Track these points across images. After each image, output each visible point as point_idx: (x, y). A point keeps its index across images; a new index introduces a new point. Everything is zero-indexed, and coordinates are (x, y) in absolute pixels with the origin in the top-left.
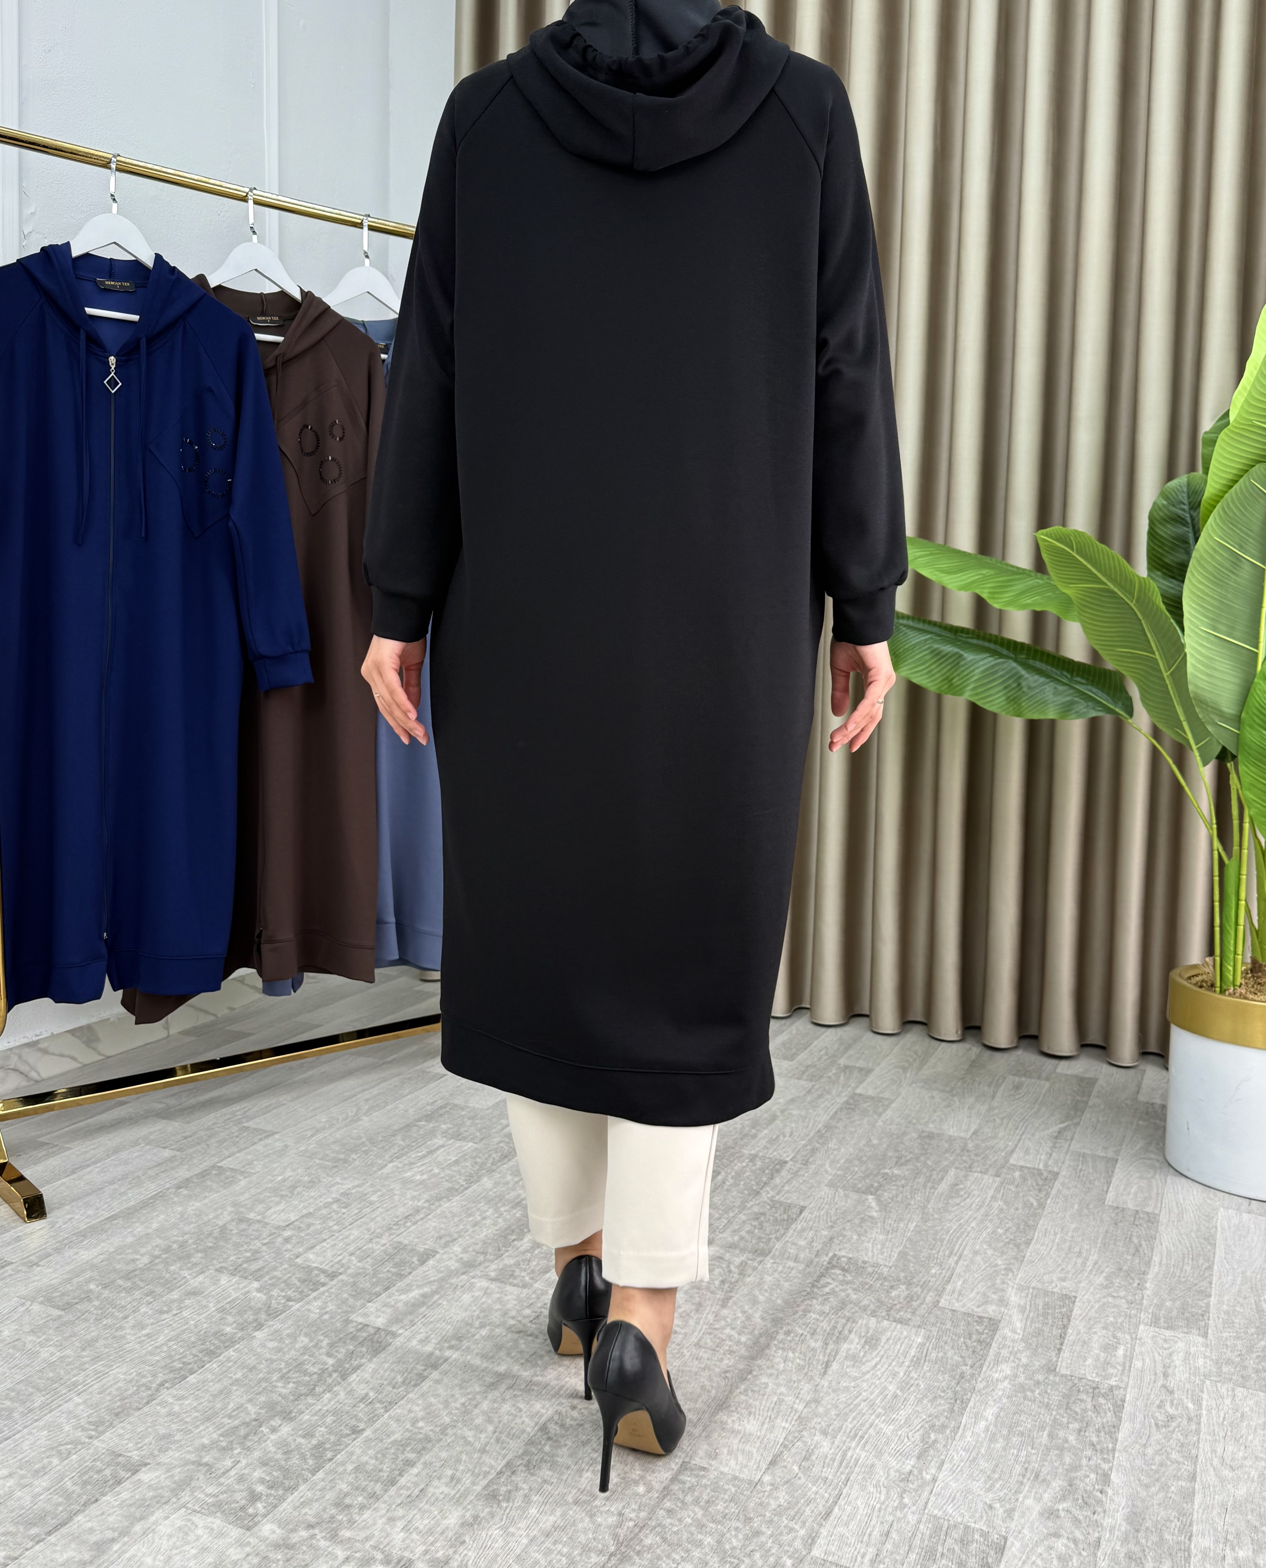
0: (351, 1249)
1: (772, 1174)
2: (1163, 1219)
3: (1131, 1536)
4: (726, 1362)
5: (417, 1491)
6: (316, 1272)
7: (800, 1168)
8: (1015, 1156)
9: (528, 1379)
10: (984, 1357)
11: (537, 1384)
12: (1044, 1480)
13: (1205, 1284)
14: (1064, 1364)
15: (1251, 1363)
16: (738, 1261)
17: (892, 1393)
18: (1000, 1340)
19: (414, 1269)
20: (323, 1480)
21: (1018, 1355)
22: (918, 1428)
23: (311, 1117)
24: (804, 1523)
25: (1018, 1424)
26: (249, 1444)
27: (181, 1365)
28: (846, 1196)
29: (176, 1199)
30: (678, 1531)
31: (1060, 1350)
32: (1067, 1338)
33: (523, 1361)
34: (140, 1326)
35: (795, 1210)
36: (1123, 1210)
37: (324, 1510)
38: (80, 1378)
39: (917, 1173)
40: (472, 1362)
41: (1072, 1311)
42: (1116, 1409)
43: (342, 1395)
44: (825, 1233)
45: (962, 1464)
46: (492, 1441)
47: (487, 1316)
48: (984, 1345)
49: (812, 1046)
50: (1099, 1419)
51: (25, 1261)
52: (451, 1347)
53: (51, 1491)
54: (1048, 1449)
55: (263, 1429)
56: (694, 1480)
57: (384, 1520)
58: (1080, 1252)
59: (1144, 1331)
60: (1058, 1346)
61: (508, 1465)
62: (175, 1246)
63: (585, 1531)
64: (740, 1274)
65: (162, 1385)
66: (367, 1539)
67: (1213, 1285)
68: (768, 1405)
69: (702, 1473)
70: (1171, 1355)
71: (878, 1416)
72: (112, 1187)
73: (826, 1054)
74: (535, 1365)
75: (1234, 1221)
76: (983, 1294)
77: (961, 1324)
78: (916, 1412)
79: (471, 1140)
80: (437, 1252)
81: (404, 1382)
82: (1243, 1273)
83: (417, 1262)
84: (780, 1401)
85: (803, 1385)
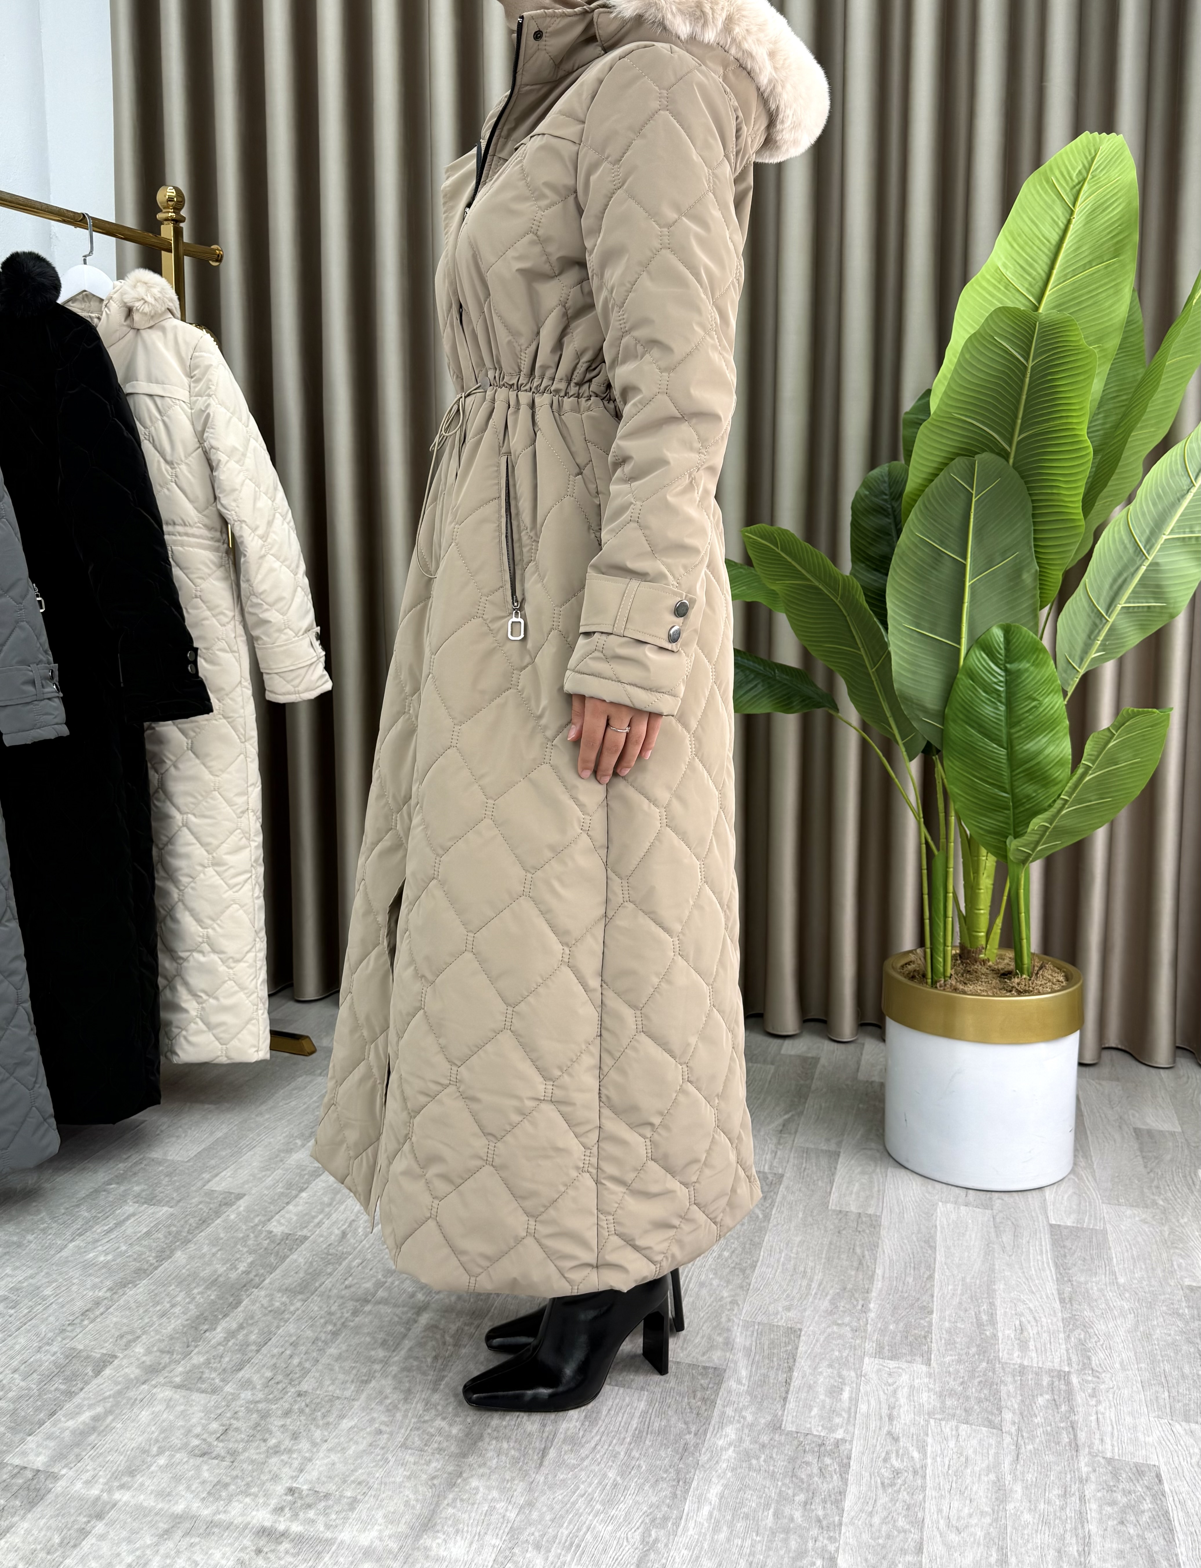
0: (15, 1363)
2: (885, 1222)
9: (209, 1519)
10: (708, 1420)
11: (218, 1525)
13: (926, 1298)
14: (790, 1417)
15: (972, 1391)
17: (611, 1481)
18: (725, 1395)
19: (87, 1383)
21: (744, 1413)
22: (638, 1524)
25: (742, 1504)
31: (785, 1399)
32: (792, 1384)
33: (204, 1495)
36: (846, 1214)
40: (145, 1504)
41: (797, 1349)
42: (843, 1469)
47: (166, 1438)
48: (708, 1402)
50: (826, 1486)
52: (122, 1487)
54: (773, 1533)
58: (805, 1272)
59: (870, 1365)
60: (784, 1395)
67: (935, 1299)
68: (477, 1517)
70: (895, 1392)
71: (596, 1516)
74: (218, 1499)
75: (953, 1216)
76: (710, 1338)
77: (687, 1378)
78: (637, 1503)
79: (167, 1204)
80: (116, 1357)
81: (62, 1542)
82: (963, 1279)
83: (91, 1373)
84: (492, 1509)
85: (517, 1485)
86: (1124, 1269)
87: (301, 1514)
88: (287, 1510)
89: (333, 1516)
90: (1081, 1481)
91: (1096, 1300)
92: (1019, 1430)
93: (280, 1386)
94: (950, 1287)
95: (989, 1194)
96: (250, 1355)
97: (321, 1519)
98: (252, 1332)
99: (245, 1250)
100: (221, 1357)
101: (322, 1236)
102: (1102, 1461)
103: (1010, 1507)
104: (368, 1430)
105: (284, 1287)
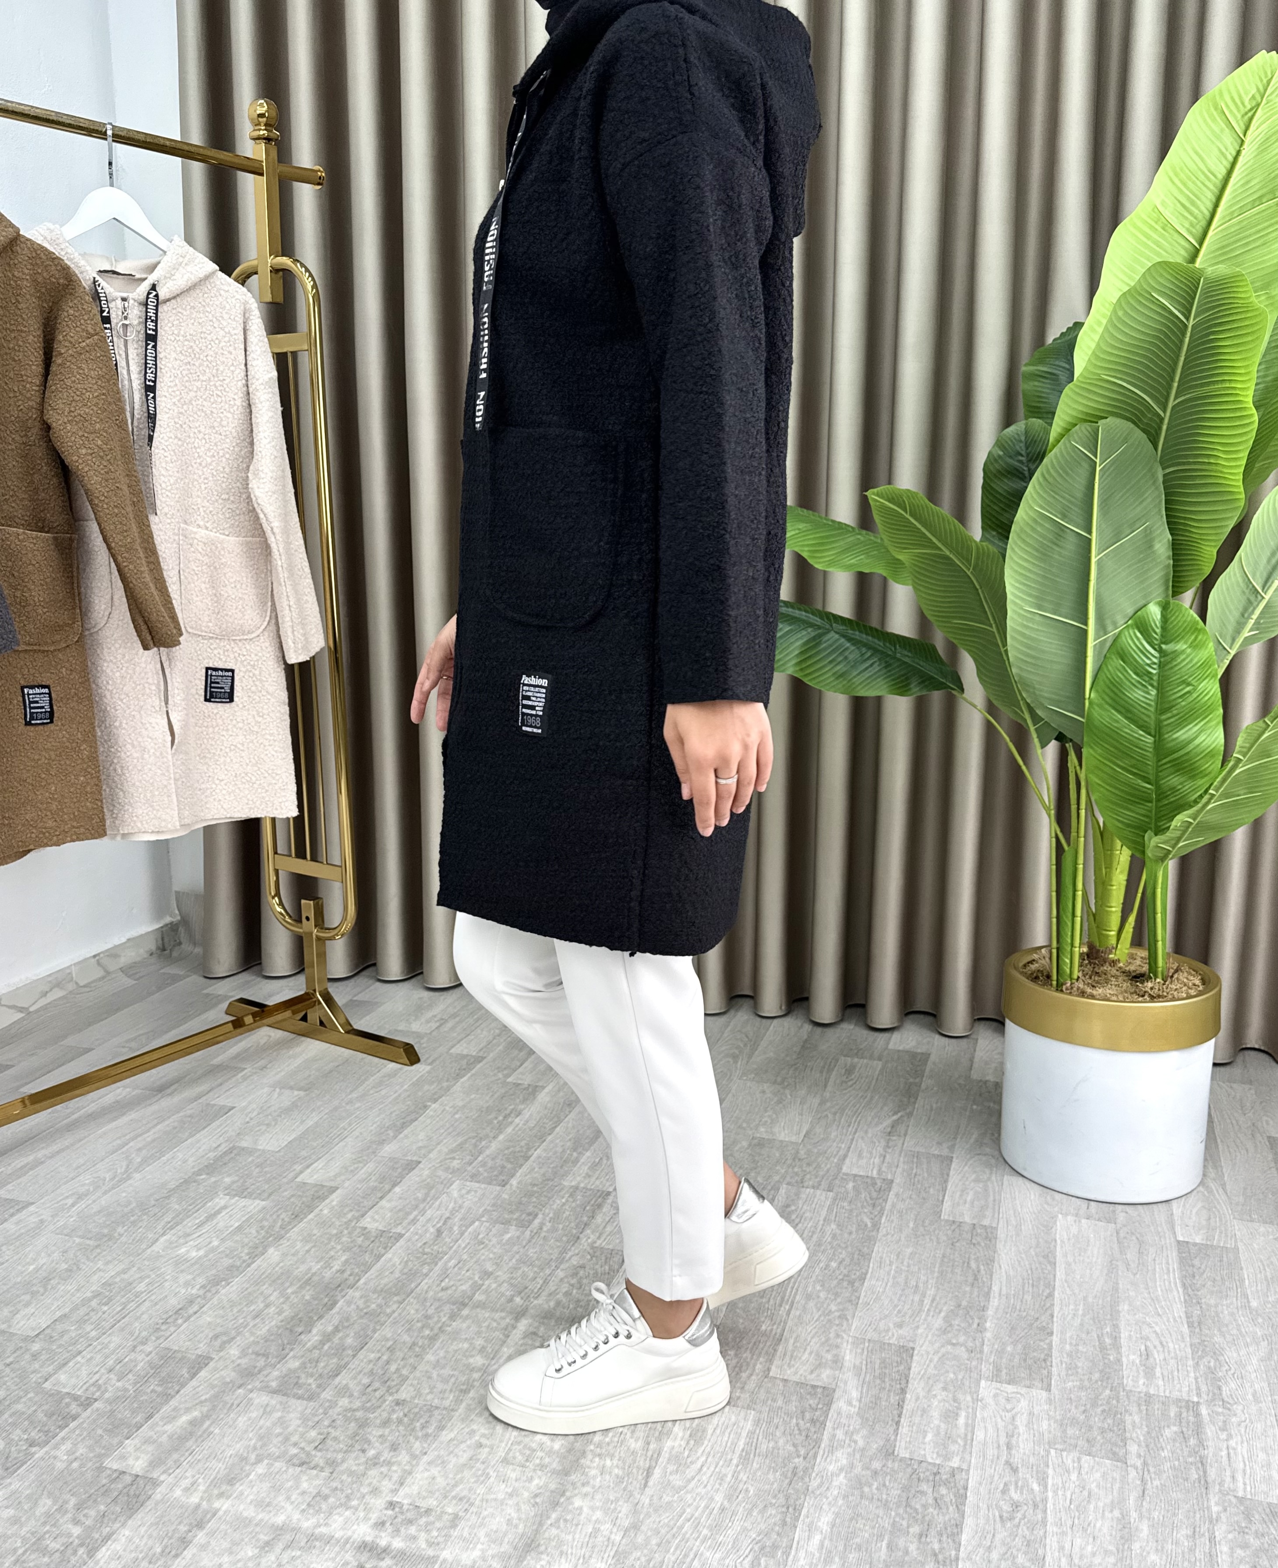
0: (110, 1362)
1: (593, 1212)
2: (1001, 1234)
4: (536, 1481)
6: (67, 1400)
8: (848, 1161)
9: (309, 1532)
10: (818, 1442)
11: (319, 1538)
13: (1048, 1318)
14: (903, 1443)
15: (1096, 1421)
17: (719, 1505)
18: (835, 1416)
19: (183, 1386)
21: (855, 1437)
22: (748, 1552)
23: (72, 1179)
25: (855, 1534)
31: (898, 1423)
32: (905, 1407)
33: (304, 1507)
36: (961, 1225)
40: (245, 1514)
41: (910, 1369)
42: (959, 1500)
47: (264, 1445)
48: (818, 1424)
50: (941, 1517)
52: (221, 1495)
58: (918, 1287)
59: (986, 1389)
60: (897, 1419)
67: (1056, 1319)
68: (582, 1539)
70: (1013, 1418)
71: (704, 1542)
74: (319, 1511)
75: (1074, 1230)
76: (818, 1354)
77: (794, 1398)
78: (746, 1529)
79: (259, 1197)
80: (212, 1359)
81: (163, 1551)
82: (1085, 1298)
83: (186, 1375)
84: (596, 1531)
85: (622, 1506)
86: (1257, 1291)
87: (403, 1530)
88: (388, 1524)
89: (435, 1533)
90: (1211, 1522)
91: (1227, 1326)
92: (1145, 1464)
93: (378, 1394)
94: (1072, 1307)
95: (1111, 1207)
96: (346, 1360)
97: (423, 1536)
98: (348, 1335)
99: (339, 1247)
100: (317, 1362)
101: (417, 1234)
102: (1234, 1500)
103: (1136, 1546)
104: (468, 1442)
105: (379, 1288)
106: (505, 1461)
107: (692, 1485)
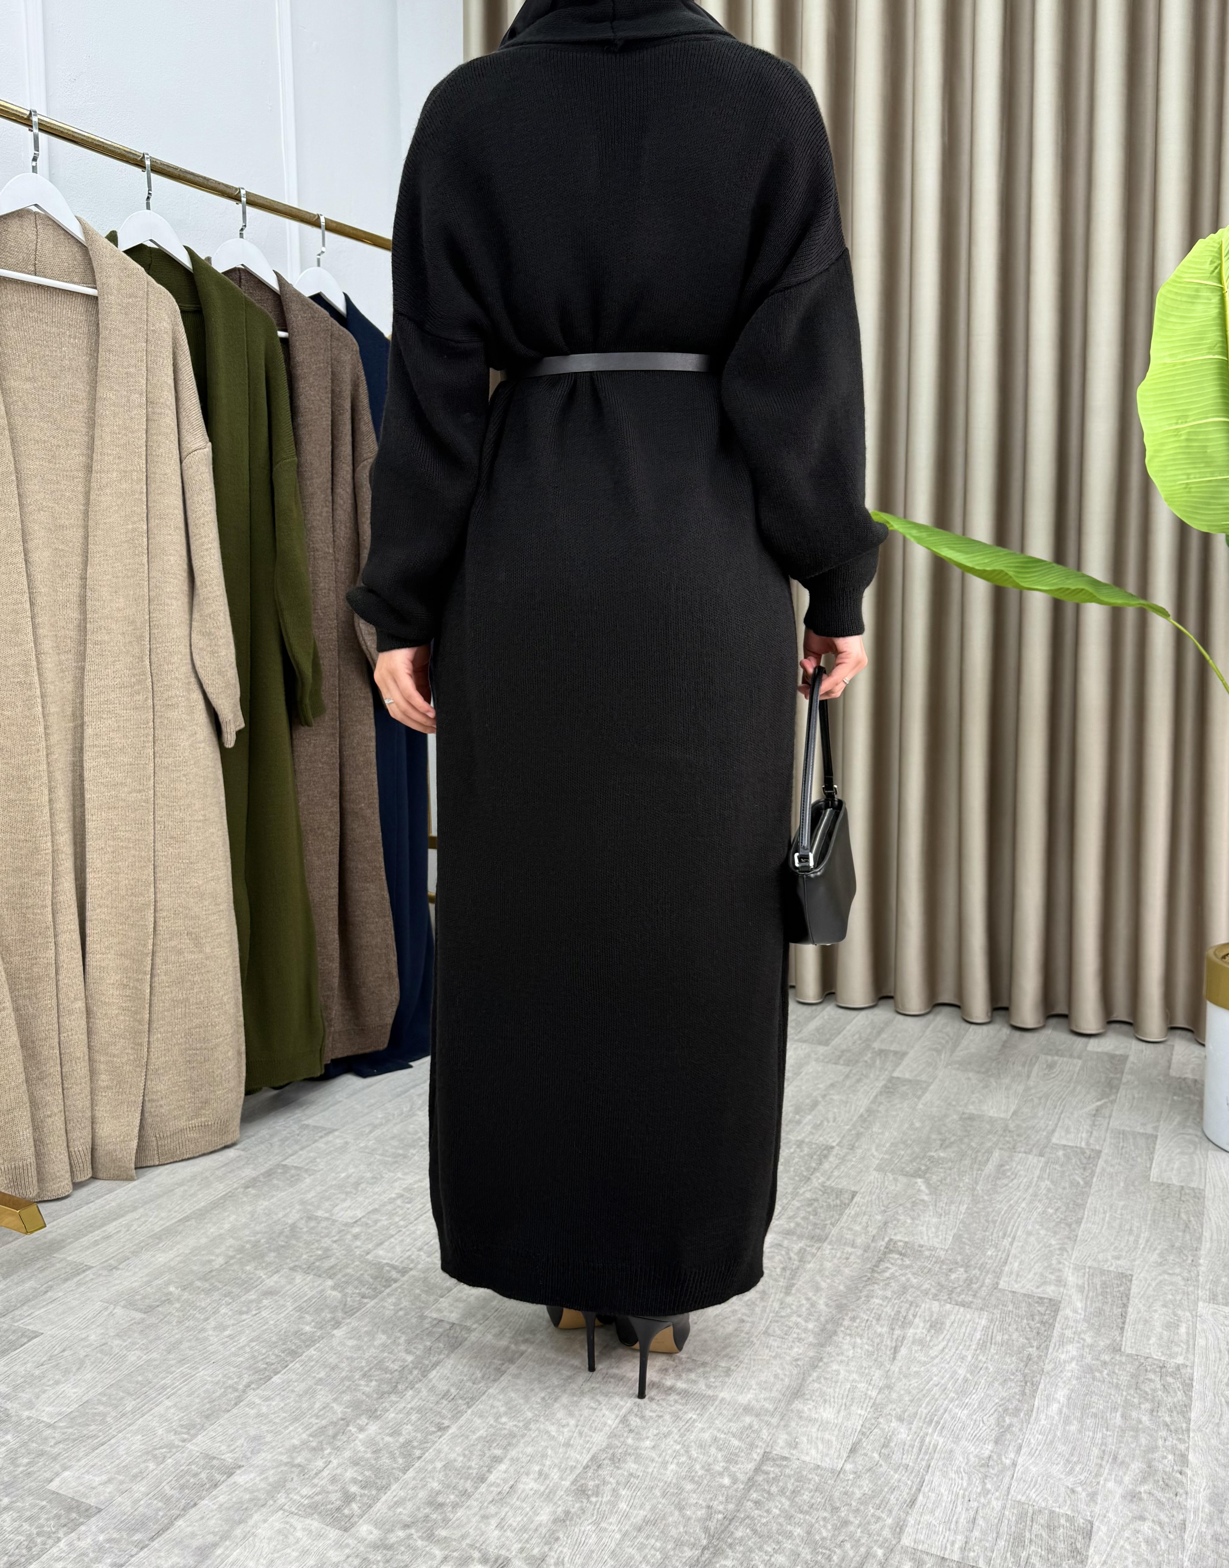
1: (820, 1160)
2: (1209, 1194)
3: (1215, 1517)
4: (796, 1350)
5: (506, 1488)
6: (387, 1268)
7: (847, 1154)
8: (1056, 1135)
9: (605, 1371)
10: (1049, 1338)
12: (1123, 1462)
14: (1129, 1343)
16: (796, 1248)
17: (962, 1377)
18: (1063, 1320)
20: (414, 1479)
21: (1082, 1336)
22: (992, 1412)
23: (367, 1114)
24: (890, 1511)
25: (1090, 1405)
26: (339, 1444)
27: (265, 1366)
28: (896, 1180)
29: (245, 1199)
30: (767, 1522)
31: (1122, 1329)
32: (1128, 1318)
34: (220, 1327)
35: (847, 1195)
36: (1169, 1186)
37: (418, 1509)
38: (168, 1381)
39: (962, 1155)
40: (548, 1356)
41: (1130, 1290)
42: (1186, 1388)
43: (424, 1392)
44: (879, 1217)
45: (1039, 1448)
46: (575, 1434)
48: (1047, 1325)
49: (845, 1032)
50: (1170, 1399)
51: (105, 1264)
52: (526, 1341)
53: (150, 1496)
54: (1123, 1431)
55: (350, 1428)
56: (777, 1470)
57: (477, 1517)
58: (1131, 1230)
59: (1204, 1308)
60: (1121, 1325)
61: (593, 1458)
62: (248, 1246)
63: (676, 1524)
64: (800, 1261)
65: (248, 1386)
66: (464, 1537)
68: (842, 1392)
69: (785, 1463)
71: (951, 1402)
72: (182, 1189)
73: (860, 1038)
74: (610, 1358)
76: (1042, 1275)
77: (1023, 1305)
78: (988, 1395)
81: (484, 1376)
84: (855, 1387)
85: (874, 1372)
87: (684, 1376)
88: (671, 1371)
89: (713, 1380)
97: (702, 1382)
104: (732, 1318)
106: (766, 1333)
107: (936, 1361)
